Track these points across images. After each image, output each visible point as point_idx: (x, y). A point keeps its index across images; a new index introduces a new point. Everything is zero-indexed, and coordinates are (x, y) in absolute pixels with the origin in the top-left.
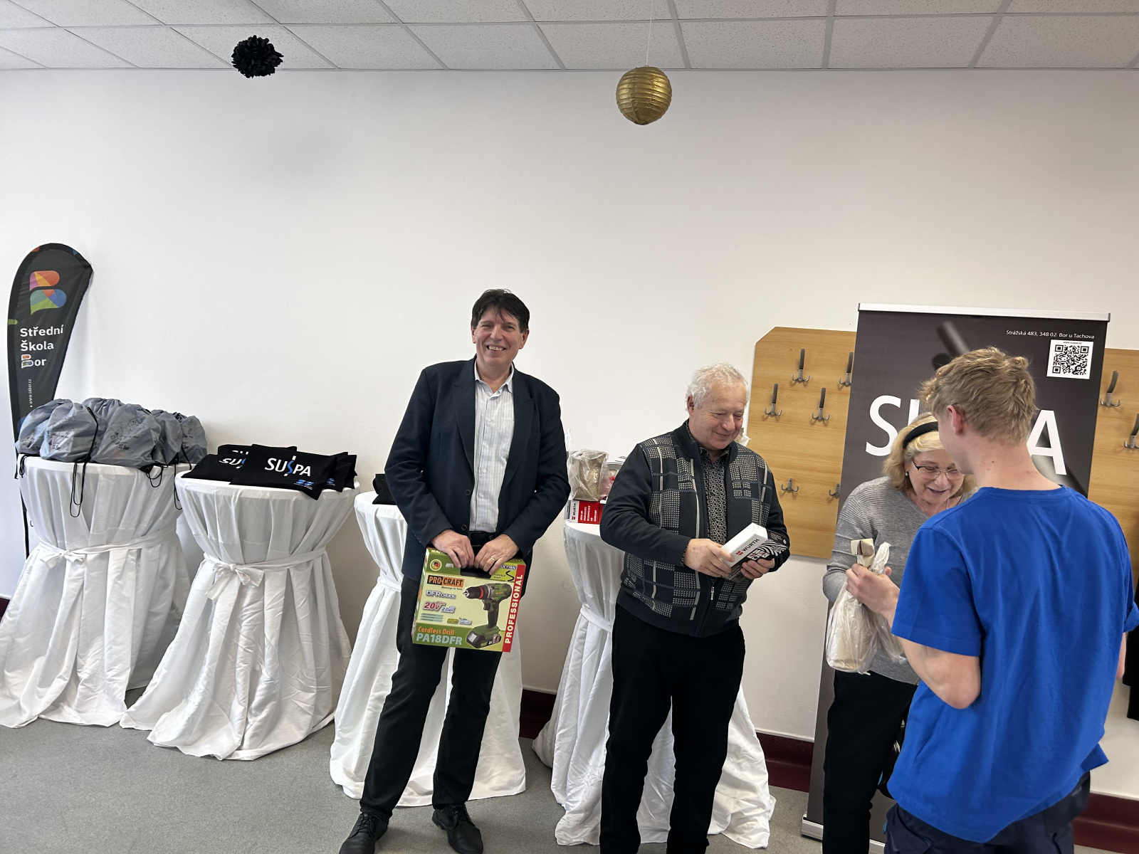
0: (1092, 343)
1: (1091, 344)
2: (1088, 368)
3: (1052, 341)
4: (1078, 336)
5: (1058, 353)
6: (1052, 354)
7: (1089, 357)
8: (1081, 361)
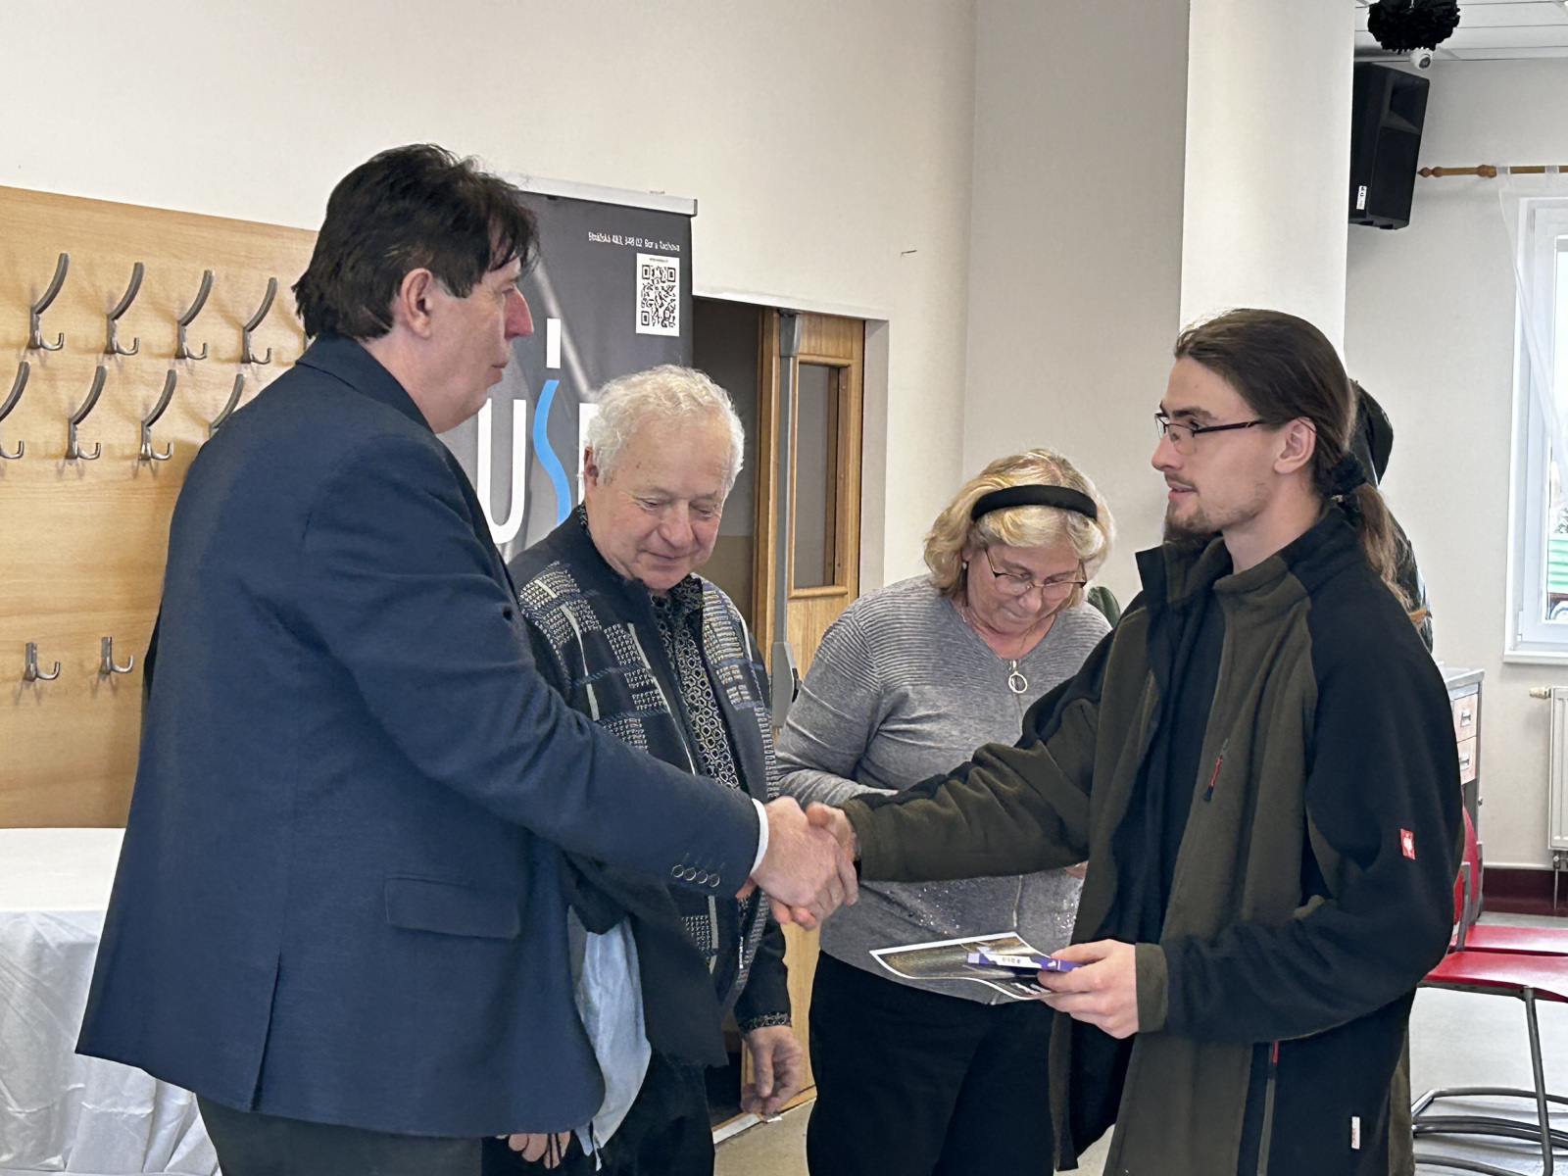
0: (677, 260)
1: (675, 262)
2: (677, 313)
3: (638, 254)
4: (664, 247)
5: (646, 282)
6: (640, 283)
7: (676, 291)
8: (668, 300)
